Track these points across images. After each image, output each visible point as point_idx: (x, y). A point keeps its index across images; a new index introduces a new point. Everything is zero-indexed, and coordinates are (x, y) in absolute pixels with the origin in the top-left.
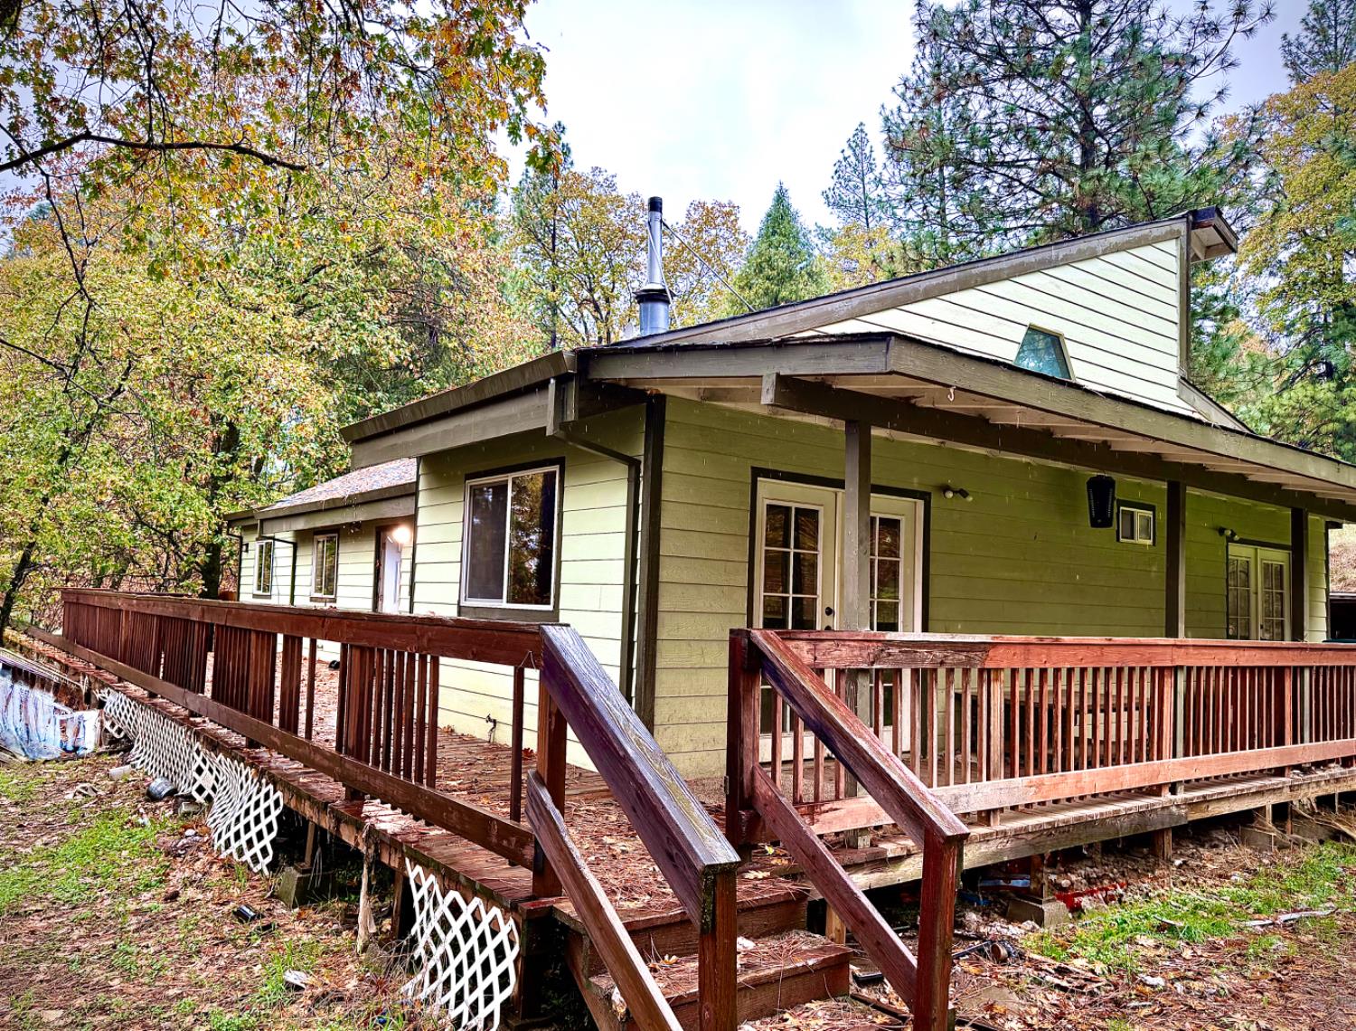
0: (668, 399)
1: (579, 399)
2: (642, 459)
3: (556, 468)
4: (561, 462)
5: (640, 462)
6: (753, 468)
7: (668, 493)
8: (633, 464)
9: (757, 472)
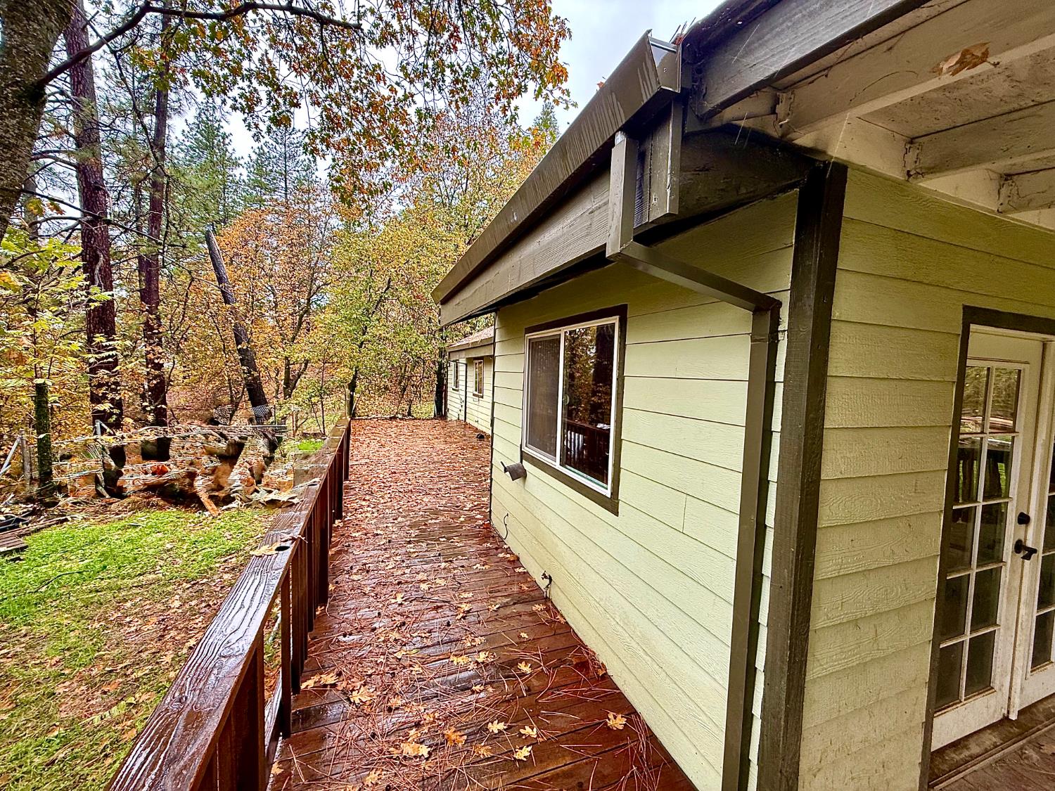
0: (849, 171)
1: (682, 168)
2: (785, 299)
3: (615, 320)
4: (621, 311)
5: (780, 304)
6: (965, 308)
7: (840, 362)
8: (764, 307)
9: (974, 315)
